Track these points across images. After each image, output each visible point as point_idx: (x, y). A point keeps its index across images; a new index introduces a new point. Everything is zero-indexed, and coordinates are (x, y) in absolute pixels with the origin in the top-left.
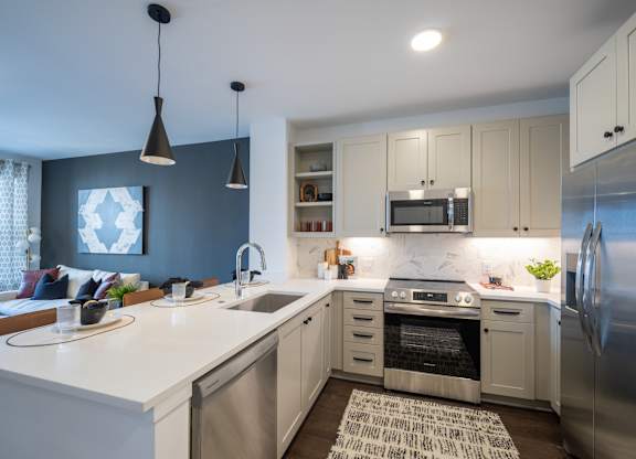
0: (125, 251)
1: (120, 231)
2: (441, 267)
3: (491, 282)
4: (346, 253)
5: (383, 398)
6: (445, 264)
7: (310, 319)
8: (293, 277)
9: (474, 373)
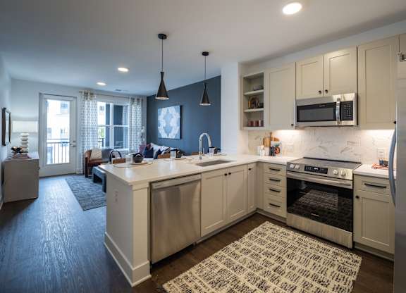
0: (174, 137)
1: (172, 128)
2: (342, 151)
3: (380, 164)
4: (276, 140)
5: (282, 229)
6: (346, 149)
7: (230, 174)
8: (245, 153)
9: (349, 226)
